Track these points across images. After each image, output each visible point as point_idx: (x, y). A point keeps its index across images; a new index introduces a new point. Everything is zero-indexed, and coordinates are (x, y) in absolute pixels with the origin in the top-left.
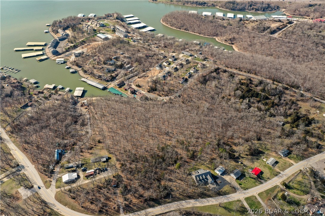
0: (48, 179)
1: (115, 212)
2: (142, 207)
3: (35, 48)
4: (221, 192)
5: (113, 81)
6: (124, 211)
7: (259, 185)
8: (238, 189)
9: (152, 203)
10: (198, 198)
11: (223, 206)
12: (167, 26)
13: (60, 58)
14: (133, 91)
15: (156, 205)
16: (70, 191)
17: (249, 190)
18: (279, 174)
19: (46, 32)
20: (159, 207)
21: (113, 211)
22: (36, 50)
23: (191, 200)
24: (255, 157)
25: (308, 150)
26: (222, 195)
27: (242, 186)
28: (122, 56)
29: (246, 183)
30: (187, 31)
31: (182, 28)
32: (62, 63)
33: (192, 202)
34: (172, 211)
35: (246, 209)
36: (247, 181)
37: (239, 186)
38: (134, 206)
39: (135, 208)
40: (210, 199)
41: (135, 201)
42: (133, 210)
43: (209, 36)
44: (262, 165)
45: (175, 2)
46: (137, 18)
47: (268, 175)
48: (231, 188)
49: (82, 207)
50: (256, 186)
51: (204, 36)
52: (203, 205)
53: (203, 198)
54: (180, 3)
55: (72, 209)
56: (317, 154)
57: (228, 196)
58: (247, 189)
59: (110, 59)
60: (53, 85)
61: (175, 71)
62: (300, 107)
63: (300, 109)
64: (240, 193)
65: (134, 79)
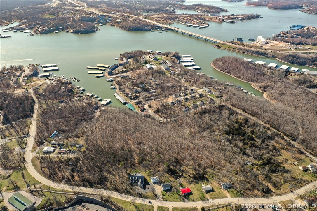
0: (36, 147)
1: (59, 181)
2: (78, 184)
3: (100, 68)
4: (143, 195)
5: (136, 99)
6: (65, 182)
7: (180, 202)
8: (159, 198)
9: (87, 184)
10: (122, 193)
11: (136, 205)
12: (214, 67)
13: (110, 77)
14: (143, 109)
15: (89, 186)
16: (42, 158)
17: (168, 202)
18: (206, 200)
19: (116, 59)
20: (90, 188)
21: (58, 179)
22: (100, 70)
23: (116, 193)
24: (196, 181)
25: (253, 191)
26: (142, 197)
27: (164, 197)
28: (153, 82)
29: (170, 196)
30: (229, 74)
31: (225, 71)
32: (110, 81)
33: (116, 194)
34: (96, 194)
36: (172, 195)
37: (161, 196)
38: (74, 181)
39: (73, 183)
40: (131, 197)
41: (76, 178)
42: (71, 184)
43: (247, 81)
44: (196, 188)
45: (236, 50)
46: (192, 58)
47: (195, 198)
48: (153, 195)
49: (42, 170)
50: (177, 201)
51: (242, 80)
52: (122, 199)
53: (126, 194)
54: (241, 51)
55: (35, 169)
56: (260, 197)
57: (146, 200)
58: (167, 201)
59: (143, 83)
60: (93, 94)
61: (186, 101)
62: (280, 155)
63: (278, 156)
64: (158, 201)
65: (151, 101)
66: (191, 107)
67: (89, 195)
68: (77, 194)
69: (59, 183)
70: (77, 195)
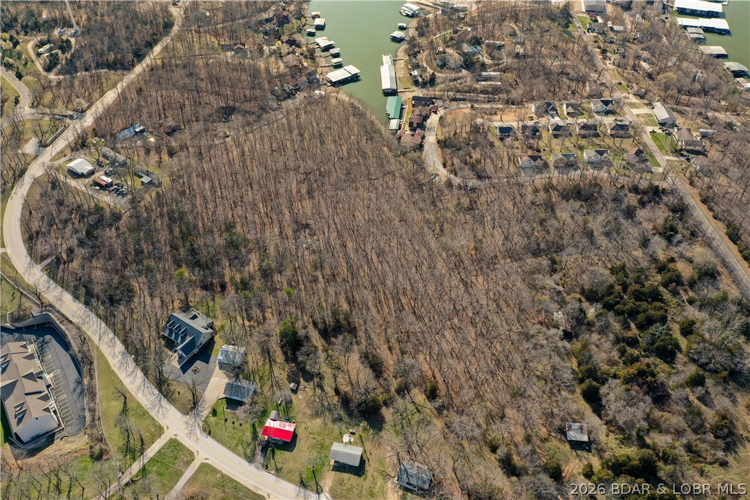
0: (69, 151)
1: (40, 256)
2: (67, 282)
4: (166, 385)
5: (424, 87)
6: (48, 265)
7: (239, 455)
8: (197, 415)
9: (82, 292)
10: (132, 354)
11: (129, 405)
14: (415, 125)
15: (83, 298)
18: (312, 490)
20: (81, 305)
21: (39, 251)
23: (121, 345)
24: (342, 412)
26: (160, 391)
27: (212, 419)
28: (512, 47)
29: (229, 423)
33: (117, 349)
34: (79, 328)
35: (142, 453)
36: (237, 424)
37: (206, 412)
38: (64, 270)
39: (60, 274)
40: (140, 374)
42: (54, 275)
44: (319, 438)
47: (290, 465)
48: (192, 398)
50: (233, 450)
53: (136, 361)
55: (23, 206)
57: (164, 402)
58: (210, 433)
59: (476, 42)
60: (332, 42)
61: (556, 136)
62: (724, 464)
63: (711, 464)
64: (187, 423)
65: (462, 106)
66: (551, 160)
67: (66, 322)
68: (46, 307)
69: (36, 263)
70: (43, 309)
